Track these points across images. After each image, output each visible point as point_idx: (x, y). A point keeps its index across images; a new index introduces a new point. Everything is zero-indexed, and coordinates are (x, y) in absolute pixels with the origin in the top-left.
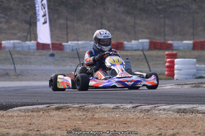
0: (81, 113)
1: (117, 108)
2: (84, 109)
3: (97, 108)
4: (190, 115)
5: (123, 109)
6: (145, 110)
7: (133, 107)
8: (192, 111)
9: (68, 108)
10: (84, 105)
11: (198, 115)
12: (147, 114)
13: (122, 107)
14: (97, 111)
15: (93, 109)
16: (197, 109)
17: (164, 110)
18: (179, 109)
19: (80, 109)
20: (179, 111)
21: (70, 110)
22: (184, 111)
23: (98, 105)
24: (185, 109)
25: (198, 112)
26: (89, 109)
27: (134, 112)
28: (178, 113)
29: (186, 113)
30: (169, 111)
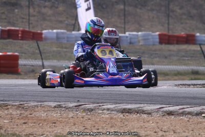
0: (18, 112)
1: (60, 106)
2: (23, 108)
3: (37, 107)
4: (134, 116)
5: (65, 107)
6: (88, 109)
7: (76, 106)
8: (138, 112)
9: (7, 106)
10: (24, 103)
11: (143, 115)
12: (89, 113)
13: (64, 106)
14: (36, 109)
15: (32, 107)
16: (142, 109)
17: (108, 109)
18: (124, 109)
19: (19, 107)
20: (124, 111)
21: (8, 109)
22: (129, 111)
23: (40, 104)
24: (130, 109)
25: (143, 112)
26: (29, 107)
27: (76, 111)
28: (122, 112)
29: (130, 113)
30: (113, 111)
